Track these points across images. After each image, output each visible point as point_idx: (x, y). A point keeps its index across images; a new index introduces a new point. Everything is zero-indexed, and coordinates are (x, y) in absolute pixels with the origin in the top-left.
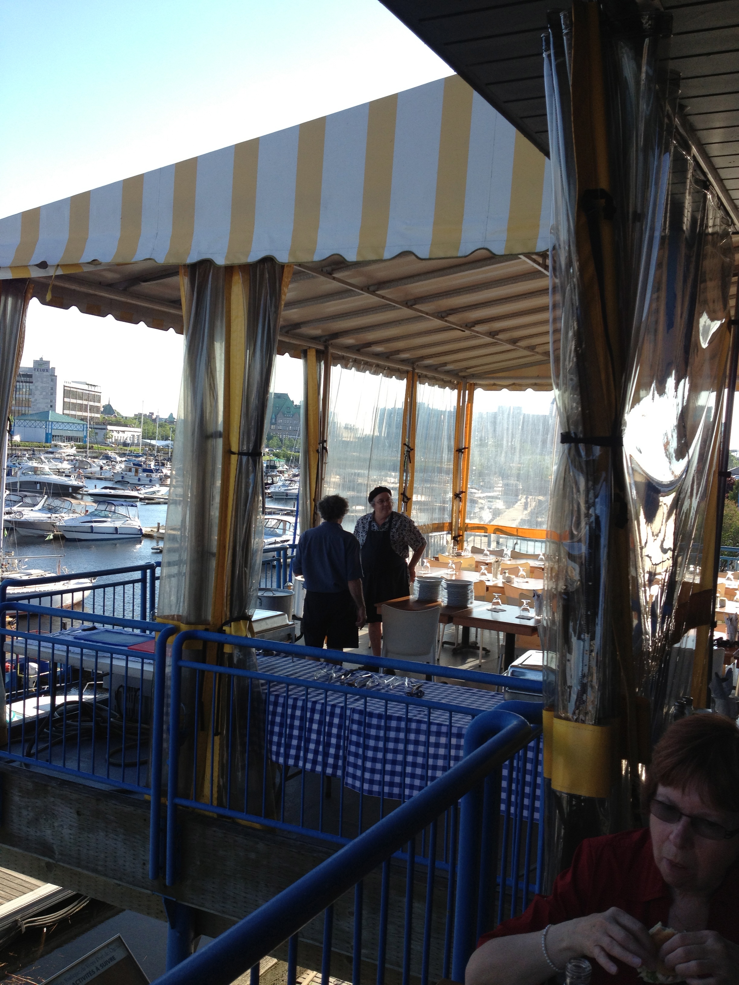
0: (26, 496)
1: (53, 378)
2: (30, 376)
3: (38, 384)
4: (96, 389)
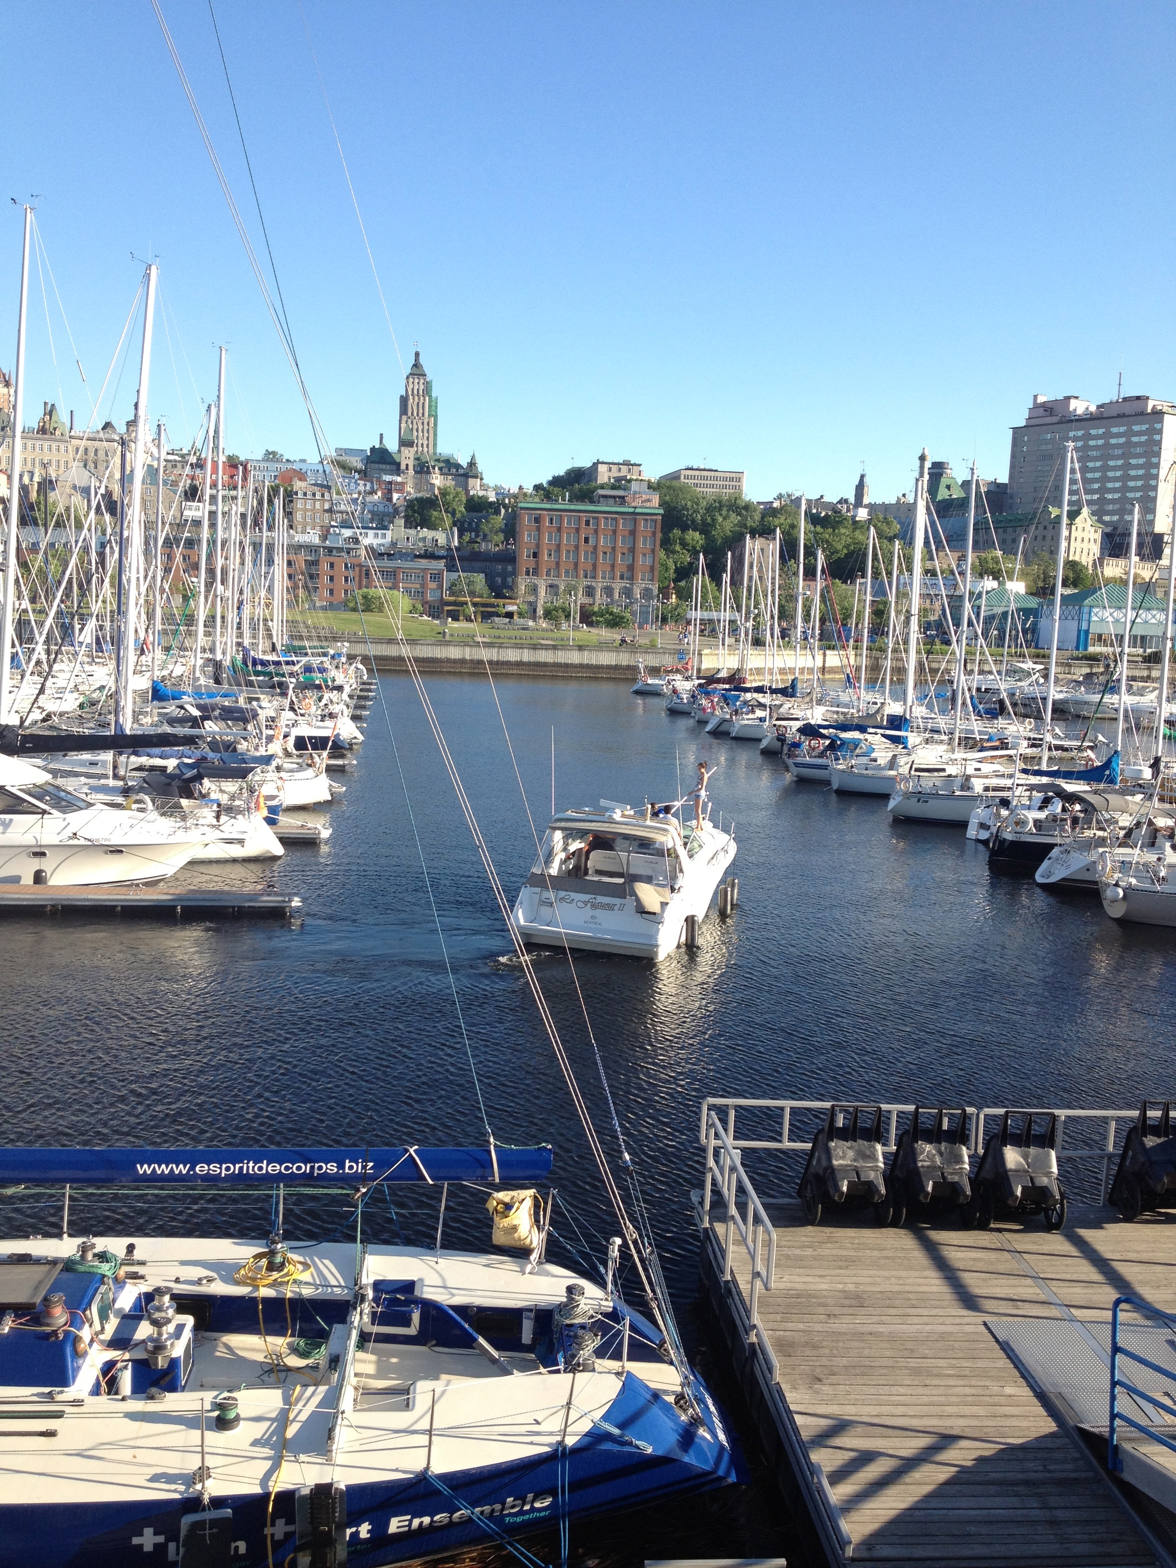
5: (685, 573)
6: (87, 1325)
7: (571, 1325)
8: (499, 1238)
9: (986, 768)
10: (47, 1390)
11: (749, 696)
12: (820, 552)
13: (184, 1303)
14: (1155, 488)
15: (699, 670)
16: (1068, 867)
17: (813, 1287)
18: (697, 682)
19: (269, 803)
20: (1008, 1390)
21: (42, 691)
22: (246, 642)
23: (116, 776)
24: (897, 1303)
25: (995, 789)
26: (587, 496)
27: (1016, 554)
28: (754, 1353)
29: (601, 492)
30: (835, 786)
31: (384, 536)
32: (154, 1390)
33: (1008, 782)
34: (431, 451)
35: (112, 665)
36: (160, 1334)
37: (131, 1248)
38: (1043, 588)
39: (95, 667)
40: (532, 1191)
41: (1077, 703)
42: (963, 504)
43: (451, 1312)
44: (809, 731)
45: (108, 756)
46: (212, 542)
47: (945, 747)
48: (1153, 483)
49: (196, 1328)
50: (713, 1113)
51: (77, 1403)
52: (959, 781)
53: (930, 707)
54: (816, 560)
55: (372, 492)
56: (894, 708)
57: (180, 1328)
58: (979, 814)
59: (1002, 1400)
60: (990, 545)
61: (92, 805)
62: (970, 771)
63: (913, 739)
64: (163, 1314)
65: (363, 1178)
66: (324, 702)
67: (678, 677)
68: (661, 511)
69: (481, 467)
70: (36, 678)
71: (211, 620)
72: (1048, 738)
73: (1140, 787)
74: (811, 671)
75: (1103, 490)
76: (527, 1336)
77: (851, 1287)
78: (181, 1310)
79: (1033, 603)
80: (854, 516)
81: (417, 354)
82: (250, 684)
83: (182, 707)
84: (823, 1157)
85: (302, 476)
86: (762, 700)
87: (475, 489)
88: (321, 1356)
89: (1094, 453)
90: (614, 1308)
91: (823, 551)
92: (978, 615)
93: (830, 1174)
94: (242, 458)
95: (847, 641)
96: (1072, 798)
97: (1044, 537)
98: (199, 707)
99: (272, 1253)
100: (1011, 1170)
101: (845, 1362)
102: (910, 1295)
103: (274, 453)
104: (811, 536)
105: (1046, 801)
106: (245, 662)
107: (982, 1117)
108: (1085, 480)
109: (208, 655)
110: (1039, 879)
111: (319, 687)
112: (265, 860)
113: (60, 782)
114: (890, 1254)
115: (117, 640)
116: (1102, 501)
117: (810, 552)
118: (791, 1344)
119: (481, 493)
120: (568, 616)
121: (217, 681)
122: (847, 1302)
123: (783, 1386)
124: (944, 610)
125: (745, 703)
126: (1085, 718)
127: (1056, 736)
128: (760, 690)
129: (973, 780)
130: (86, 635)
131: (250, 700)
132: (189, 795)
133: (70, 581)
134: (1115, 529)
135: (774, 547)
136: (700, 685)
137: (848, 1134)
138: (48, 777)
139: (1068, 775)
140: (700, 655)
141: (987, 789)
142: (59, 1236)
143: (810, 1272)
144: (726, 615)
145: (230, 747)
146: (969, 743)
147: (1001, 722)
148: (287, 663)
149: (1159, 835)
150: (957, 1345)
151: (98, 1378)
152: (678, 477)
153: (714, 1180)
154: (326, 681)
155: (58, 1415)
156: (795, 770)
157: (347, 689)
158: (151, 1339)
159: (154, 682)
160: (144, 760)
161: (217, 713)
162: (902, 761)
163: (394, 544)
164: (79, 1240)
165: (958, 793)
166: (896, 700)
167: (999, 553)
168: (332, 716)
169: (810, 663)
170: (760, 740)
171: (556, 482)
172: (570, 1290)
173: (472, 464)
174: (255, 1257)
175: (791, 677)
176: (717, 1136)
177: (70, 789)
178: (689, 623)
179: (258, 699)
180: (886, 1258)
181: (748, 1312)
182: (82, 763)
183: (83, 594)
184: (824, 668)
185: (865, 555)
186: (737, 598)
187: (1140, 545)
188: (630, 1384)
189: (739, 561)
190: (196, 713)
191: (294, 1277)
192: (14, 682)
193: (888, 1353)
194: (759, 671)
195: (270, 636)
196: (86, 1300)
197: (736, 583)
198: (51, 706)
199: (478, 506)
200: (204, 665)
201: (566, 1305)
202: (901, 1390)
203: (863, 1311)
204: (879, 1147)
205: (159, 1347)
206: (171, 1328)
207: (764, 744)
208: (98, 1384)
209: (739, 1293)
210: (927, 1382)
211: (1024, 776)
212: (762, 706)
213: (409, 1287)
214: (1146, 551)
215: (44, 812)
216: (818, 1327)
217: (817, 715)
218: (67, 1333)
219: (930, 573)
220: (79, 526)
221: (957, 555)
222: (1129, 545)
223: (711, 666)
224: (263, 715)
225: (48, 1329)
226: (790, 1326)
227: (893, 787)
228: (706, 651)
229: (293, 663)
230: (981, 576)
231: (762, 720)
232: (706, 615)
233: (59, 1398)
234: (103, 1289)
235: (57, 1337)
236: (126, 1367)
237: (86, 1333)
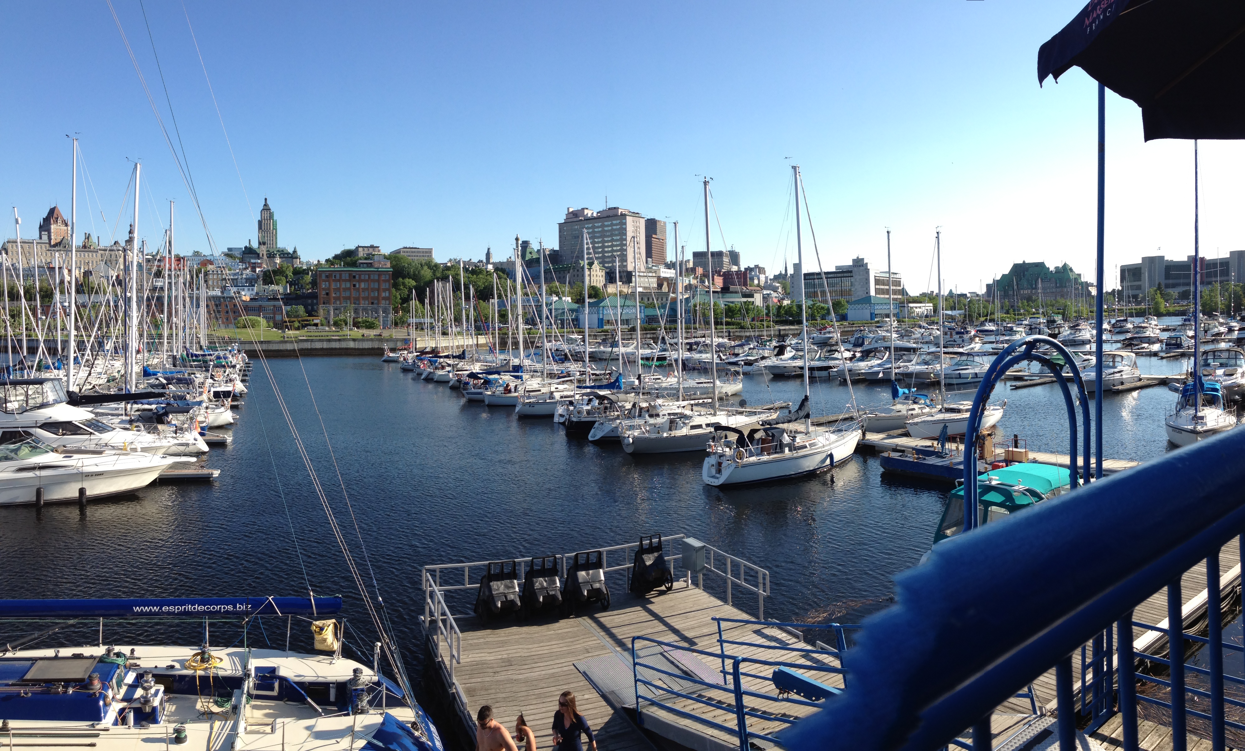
0: (904, 354)
1: (867, 271)
2: (851, 272)
3: (857, 277)
4: (897, 276)
5: (406, 300)
6: (110, 690)
7: (356, 690)
8: (318, 646)
9: (561, 387)
10: (91, 723)
11: (442, 360)
12: (471, 286)
13: (159, 678)
14: (626, 250)
15: (416, 348)
16: (603, 431)
17: (484, 658)
18: (416, 354)
19: (201, 425)
20: (586, 696)
21: (90, 374)
22: (188, 345)
23: (126, 415)
24: (528, 662)
25: (566, 397)
26: (354, 264)
27: (565, 283)
28: (454, 698)
29: (361, 261)
30: (487, 403)
31: (253, 290)
32: (144, 723)
33: (572, 393)
34: (274, 246)
35: (122, 360)
36: (147, 694)
37: (132, 651)
38: (580, 299)
39: (114, 362)
40: (334, 621)
41: (600, 352)
42: (538, 260)
43: (295, 685)
44: (473, 376)
45: (122, 405)
46: (169, 297)
47: (540, 379)
48: (625, 248)
49: (165, 692)
50: (428, 574)
51: (107, 730)
52: (548, 395)
53: (532, 360)
54: (470, 290)
55: (246, 269)
56: (516, 362)
57: (157, 692)
58: (560, 410)
59: (584, 702)
60: (552, 279)
61: (114, 429)
62: (553, 389)
63: (525, 376)
64: (149, 684)
65: (247, 613)
66: (227, 373)
67: (406, 352)
68: (391, 270)
69: (299, 253)
70: (87, 368)
71: (170, 336)
72: (589, 369)
73: (634, 389)
74: (471, 346)
75: (603, 252)
76: (332, 698)
77: (505, 656)
78: (157, 682)
79: (575, 306)
80: (486, 269)
81: (266, 199)
82: (191, 366)
83: (157, 379)
84: (486, 590)
85: (211, 263)
86: (449, 362)
87: (297, 263)
88: (228, 707)
89: (598, 235)
90: (379, 680)
91: (473, 286)
92: (551, 314)
93: (491, 599)
94: (182, 255)
95: (488, 330)
96: (602, 398)
97: (578, 276)
98: (165, 378)
99: (203, 653)
100: (582, 583)
101: (504, 695)
102: (534, 657)
103: (197, 252)
104: (467, 279)
105: (590, 400)
106: (188, 355)
107: (565, 559)
108: (594, 248)
109: (170, 353)
110: (590, 439)
111: (224, 366)
112: (199, 454)
113: (99, 418)
114: (524, 636)
115: (125, 347)
116: (604, 257)
117: (467, 287)
118: (474, 690)
119: (300, 266)
120: (346, 324)
121: (175, 366)
122: (504, 664)
123: (471, 712)
124: (534, 312)
125: (440, 363)
126: (606, 360)
127: (592, 369)
128: (447, 357)
129: (555, 393)
130: (109, 346)
131: (189, 374)
132: (162, 422)
133: (101, 321)
134: (611, 270)
135: (449, 286)
136: (417, 356)
137: (500, 577)
138: (93, 416)
139: (600, 387)
140: (416, 341)
141: (562, 397)
142: (98, 645)
143: (482, 651)
144: (428, 320)
145: (183, 398)
146: (551, 375)
147: (567, 364)
148: (209, 355)
149: (643, 411)
150: (560, 678)
151: (116, 717)
152: (400, 252)
153: (430, 608)
154: (227, 363)
155: (97, 736)
156: (467, 396)
157: (238, 366)
158: (142, 696)
159: (144, 367)
160: (139, 406)
161: (174, 381)
162: (520, 388)
163: (257, 293)
164: (107, 647)
165: (548, 401)
166: (515, 357)
167: (557, 284)
168: (231, 380)
169: (471, 343)
170: (449, 382)
171: (336, 257)
172: (355, 671)
173: (295, 252)
174: (194, 656)
175: (462, 350)
176: (431, 586)
177: (104, 422)
178: (409, 325)
179: (194, 374)
180: (523, 638)
181: (450, 675)
182: (112, 409)
183: (108, 326)
184: (477, 344)
185: (493, 287)
186: (432, 310)
187: (620, 277)
188: (388, 719)
189: (432, 292)
190: (165, 382)
191: (215, 665)
192: (75, 371)
193: (524, 689)
194: (447, 348)
195: (199, 343)
196: (110, 677)
197: (432, 303)
198: (94, 381)
199: (299, 273)
200: (167, 358)
201: (353, 679)
202: (532, 707)
203: (511, 668)
204: (515, 581)
205: (146, 701)
206: (153, 691)
207: (451, 383)
208: (116, 720)
209: (446, 667)
210: (544, 701)
211: (578, 389)
212: (449, 365)
213: (273, 670)
214: (624, 280)
215: (91, 433)
216: (488, 679)
217: (477, 368)
218: (100, 693)
219: (526, 294)
220: (105, 293)
221: (537, 286)
222: (616, 277)
223: (421, 346)
224: (197, 381)
225: (91, 691)
226: (473, 680)
227: (517, 401)
228: (418, 339)
229: (211, 355)
230: (551, 295)
231: (449, 372)
232: (418, 320)
233: (98, 727)
234: (118, 671)
235: (96, 695)
236: (130, 712)
237: (110, 693)
